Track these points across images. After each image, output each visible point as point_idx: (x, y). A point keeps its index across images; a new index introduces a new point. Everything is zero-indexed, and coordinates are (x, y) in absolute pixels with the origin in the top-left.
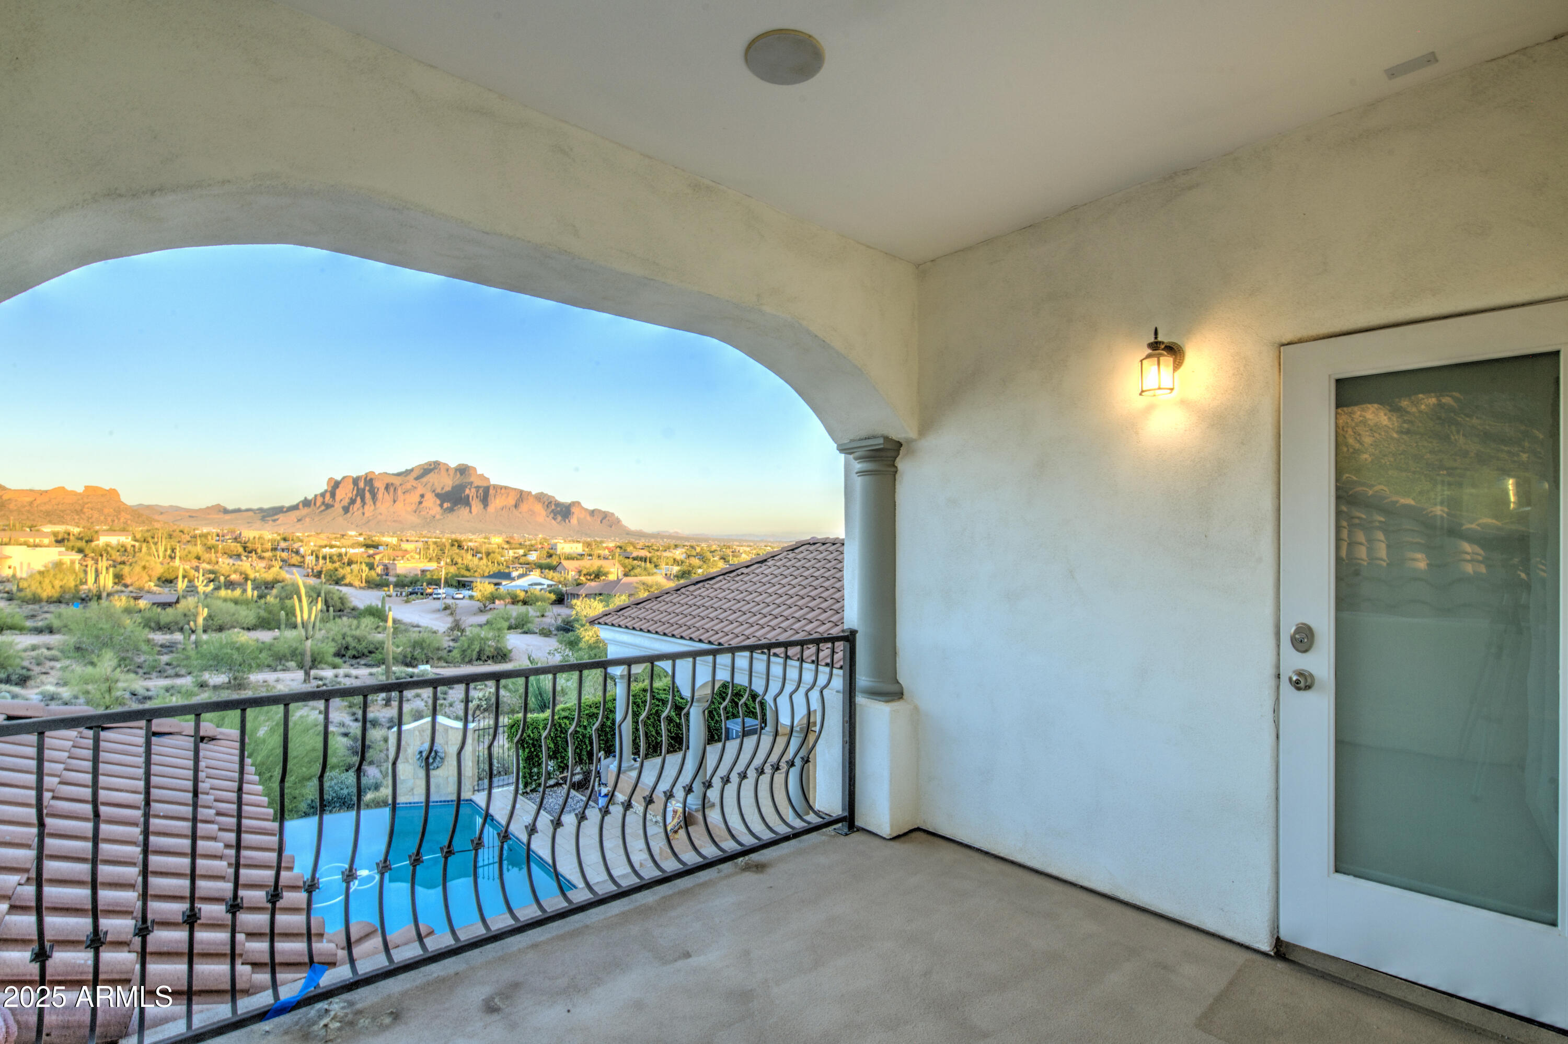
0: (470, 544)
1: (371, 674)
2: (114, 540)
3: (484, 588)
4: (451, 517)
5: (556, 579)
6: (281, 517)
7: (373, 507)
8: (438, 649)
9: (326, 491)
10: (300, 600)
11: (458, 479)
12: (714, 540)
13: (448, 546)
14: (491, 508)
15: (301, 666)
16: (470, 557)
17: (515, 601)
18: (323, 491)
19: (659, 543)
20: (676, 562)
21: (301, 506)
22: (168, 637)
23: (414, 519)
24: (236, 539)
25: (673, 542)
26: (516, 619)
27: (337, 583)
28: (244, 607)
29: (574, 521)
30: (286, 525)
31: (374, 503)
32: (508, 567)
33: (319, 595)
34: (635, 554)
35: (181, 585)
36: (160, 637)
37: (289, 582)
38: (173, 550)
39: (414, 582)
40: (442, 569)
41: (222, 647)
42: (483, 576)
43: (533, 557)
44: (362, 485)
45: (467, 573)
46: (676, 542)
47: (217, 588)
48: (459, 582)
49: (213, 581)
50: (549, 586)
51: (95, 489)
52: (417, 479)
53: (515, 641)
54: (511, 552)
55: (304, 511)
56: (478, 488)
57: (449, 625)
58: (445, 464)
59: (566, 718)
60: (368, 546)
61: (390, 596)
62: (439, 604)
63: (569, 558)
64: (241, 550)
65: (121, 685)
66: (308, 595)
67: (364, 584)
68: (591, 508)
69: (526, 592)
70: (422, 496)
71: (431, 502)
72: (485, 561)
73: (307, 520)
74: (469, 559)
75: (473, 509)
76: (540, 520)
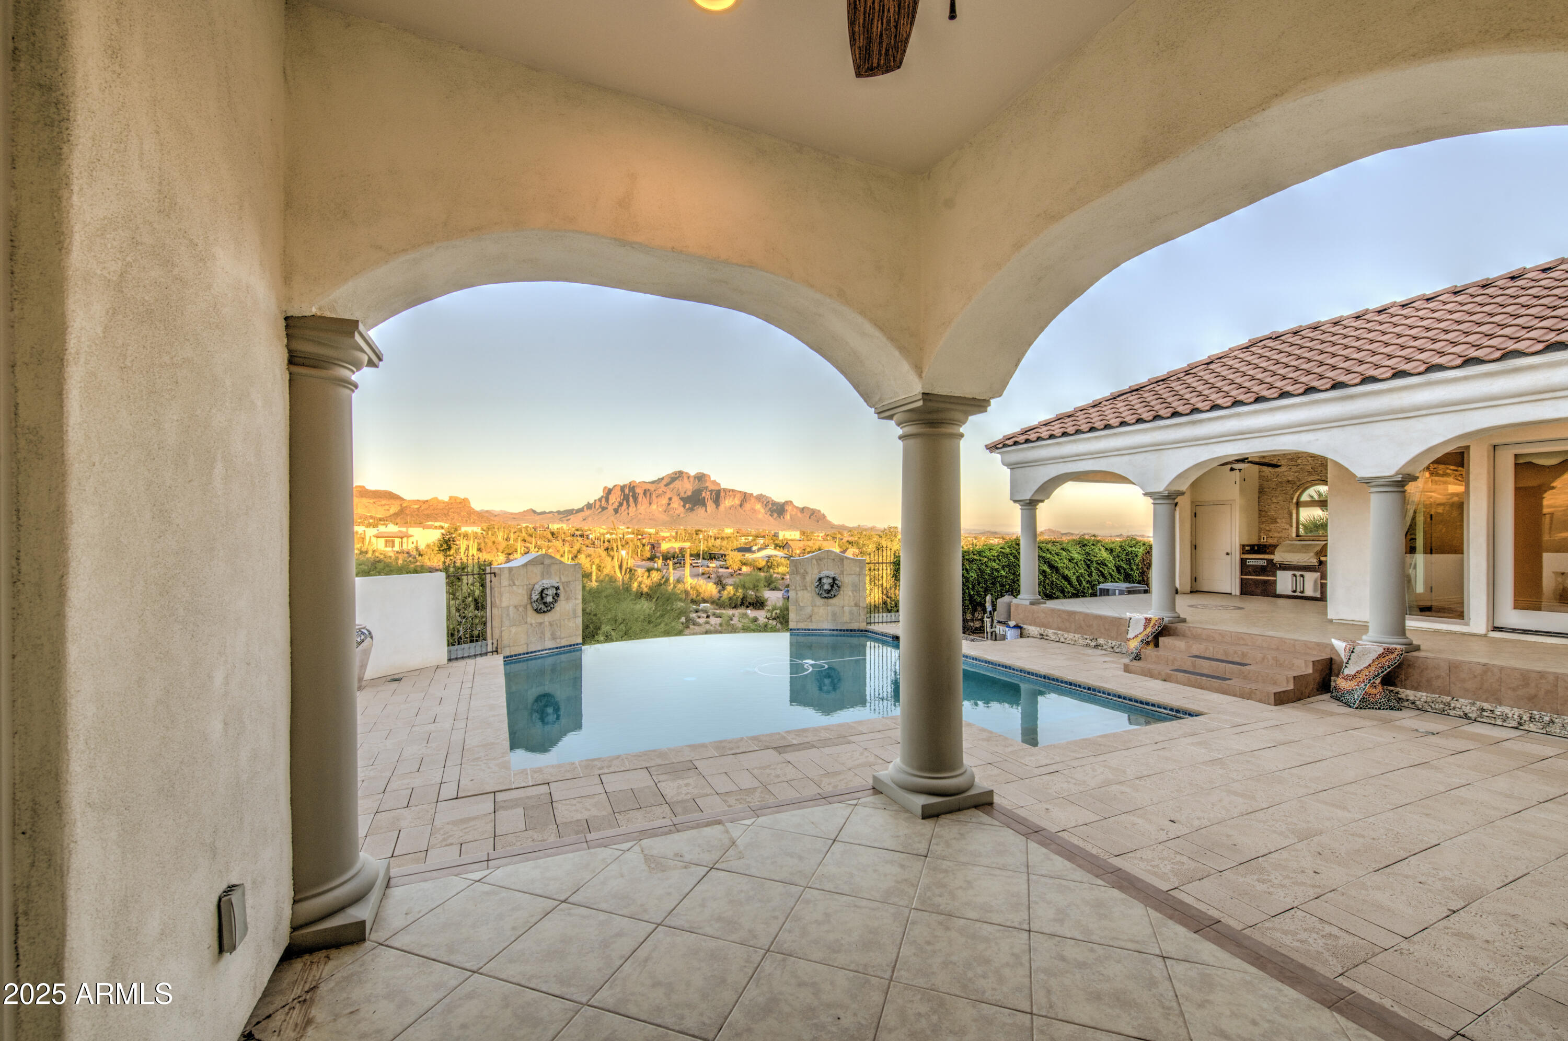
2: (470, 530)
4: (692, 515)
6: (573, 516)
7: (635, 509)
9: (602, 497)
11: (697, 485)
14: (722, 507)
18: (600, 497)
21: (585, 509)
23: (664, 517)
29: (788, 517)
30: (577, 520)
31: (636, 505)
44: (627, 491)
51: (456, 498)
52: (666, 485)
55: (587, 513)
56: (711, 491)
58: (686, 473)
68: (801, 506)
70: (670, 499)
71: (676, 504)
73: (590, 519)
75: (708, 508)
76: (760, 516)
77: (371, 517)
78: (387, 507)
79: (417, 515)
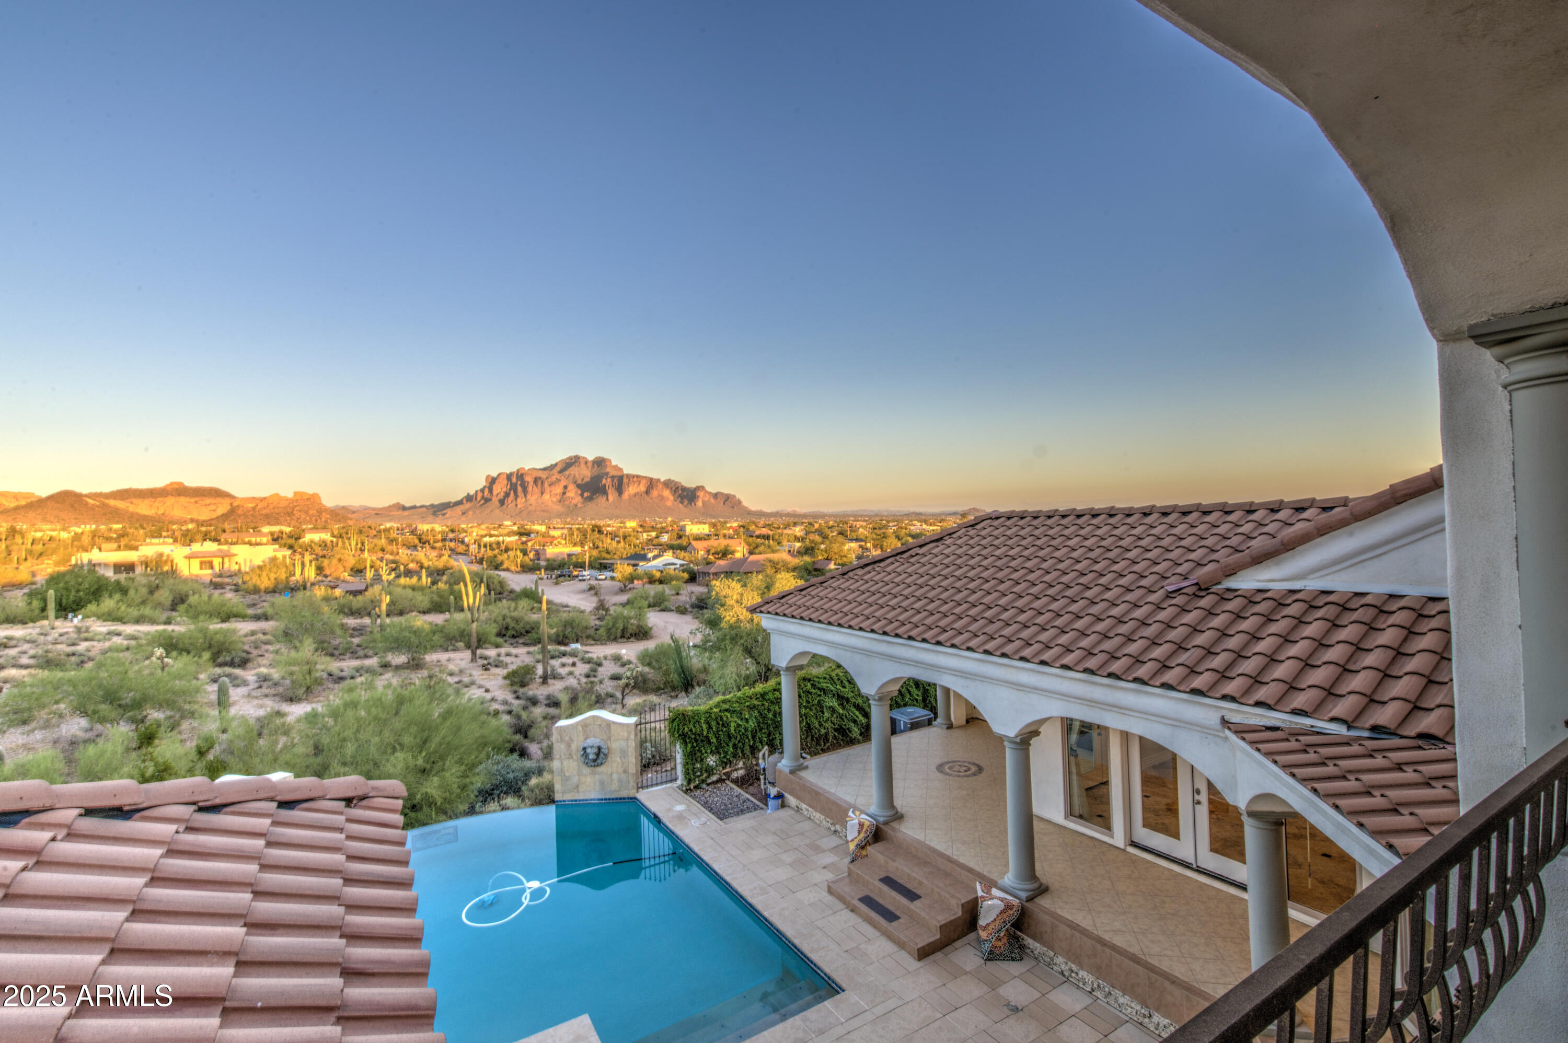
0: (608, 529)
1: (528, 653)
2: (316, 537)
3: (623, 569)
4: (591, 505)
5: (687, 558)
6: (449, 512)
7: (524, 499)
8: (586, 628)
9: (485, 487)
10: (466, 586)
11: (596, 471)
12: (830, 516)
13: (589, 531)
14: (626, 495)
15: (468, 647)
16: (609, 541)
17: (652, 581)
18: (482, 487)
19: (778, 522)
20: (797, 539)
21: (465, 501)
22: (359, 621)
23: (559, 508)
24: (413, 532)
25: (792, 520)
26: (654, 597)
27: (497, 568)
28: (420, 593)
29: (700, 503)
30: (453, 518)
31: (525, 496)
32: (643, 549)
33: (482, 581)
34: (757, 533)
35: (369, 574)
36: (352, 622)
37: (456, 569)
38: (363, 544)
39: (562, 565)
40: (585, 552)
41: (402, 630)
42: (621, 558)
43: (665, 538)
44: (514, 480)
45: (608, 556)
46: (795, 519)
47: (398, 576)
48: (601, 564)
49: (394, 570)
50: (682, 565)
51: (302, 494)
52: (561, 472)
53: (654, 619)
54: (645, 535)
55: (467, 505)
56: (613, 477)
57: (594, 605)
58: (584, 458)
59: (727, 710)
60: (521, 534)
61: (541, 579)
62: (584, 585)
63: (698, 538)
64: (417, 541)
65: (319, 667)
66: (473, 581)
67: (519, 569)
68: (714, 491)
69: (662, 572)
70: (566, 487)
71: (573, 492)
72: (622, 544)
73: (470, 513)
74: (608, 543)
75: (611, 498)
76: (669, 504)
77: (192, 520)
78: (213, 507)
79: (252, 515)
